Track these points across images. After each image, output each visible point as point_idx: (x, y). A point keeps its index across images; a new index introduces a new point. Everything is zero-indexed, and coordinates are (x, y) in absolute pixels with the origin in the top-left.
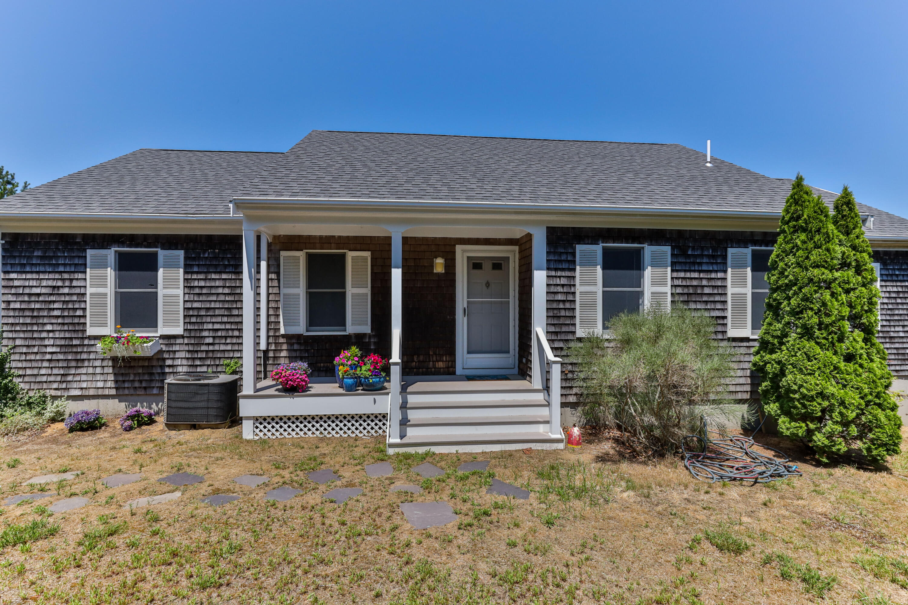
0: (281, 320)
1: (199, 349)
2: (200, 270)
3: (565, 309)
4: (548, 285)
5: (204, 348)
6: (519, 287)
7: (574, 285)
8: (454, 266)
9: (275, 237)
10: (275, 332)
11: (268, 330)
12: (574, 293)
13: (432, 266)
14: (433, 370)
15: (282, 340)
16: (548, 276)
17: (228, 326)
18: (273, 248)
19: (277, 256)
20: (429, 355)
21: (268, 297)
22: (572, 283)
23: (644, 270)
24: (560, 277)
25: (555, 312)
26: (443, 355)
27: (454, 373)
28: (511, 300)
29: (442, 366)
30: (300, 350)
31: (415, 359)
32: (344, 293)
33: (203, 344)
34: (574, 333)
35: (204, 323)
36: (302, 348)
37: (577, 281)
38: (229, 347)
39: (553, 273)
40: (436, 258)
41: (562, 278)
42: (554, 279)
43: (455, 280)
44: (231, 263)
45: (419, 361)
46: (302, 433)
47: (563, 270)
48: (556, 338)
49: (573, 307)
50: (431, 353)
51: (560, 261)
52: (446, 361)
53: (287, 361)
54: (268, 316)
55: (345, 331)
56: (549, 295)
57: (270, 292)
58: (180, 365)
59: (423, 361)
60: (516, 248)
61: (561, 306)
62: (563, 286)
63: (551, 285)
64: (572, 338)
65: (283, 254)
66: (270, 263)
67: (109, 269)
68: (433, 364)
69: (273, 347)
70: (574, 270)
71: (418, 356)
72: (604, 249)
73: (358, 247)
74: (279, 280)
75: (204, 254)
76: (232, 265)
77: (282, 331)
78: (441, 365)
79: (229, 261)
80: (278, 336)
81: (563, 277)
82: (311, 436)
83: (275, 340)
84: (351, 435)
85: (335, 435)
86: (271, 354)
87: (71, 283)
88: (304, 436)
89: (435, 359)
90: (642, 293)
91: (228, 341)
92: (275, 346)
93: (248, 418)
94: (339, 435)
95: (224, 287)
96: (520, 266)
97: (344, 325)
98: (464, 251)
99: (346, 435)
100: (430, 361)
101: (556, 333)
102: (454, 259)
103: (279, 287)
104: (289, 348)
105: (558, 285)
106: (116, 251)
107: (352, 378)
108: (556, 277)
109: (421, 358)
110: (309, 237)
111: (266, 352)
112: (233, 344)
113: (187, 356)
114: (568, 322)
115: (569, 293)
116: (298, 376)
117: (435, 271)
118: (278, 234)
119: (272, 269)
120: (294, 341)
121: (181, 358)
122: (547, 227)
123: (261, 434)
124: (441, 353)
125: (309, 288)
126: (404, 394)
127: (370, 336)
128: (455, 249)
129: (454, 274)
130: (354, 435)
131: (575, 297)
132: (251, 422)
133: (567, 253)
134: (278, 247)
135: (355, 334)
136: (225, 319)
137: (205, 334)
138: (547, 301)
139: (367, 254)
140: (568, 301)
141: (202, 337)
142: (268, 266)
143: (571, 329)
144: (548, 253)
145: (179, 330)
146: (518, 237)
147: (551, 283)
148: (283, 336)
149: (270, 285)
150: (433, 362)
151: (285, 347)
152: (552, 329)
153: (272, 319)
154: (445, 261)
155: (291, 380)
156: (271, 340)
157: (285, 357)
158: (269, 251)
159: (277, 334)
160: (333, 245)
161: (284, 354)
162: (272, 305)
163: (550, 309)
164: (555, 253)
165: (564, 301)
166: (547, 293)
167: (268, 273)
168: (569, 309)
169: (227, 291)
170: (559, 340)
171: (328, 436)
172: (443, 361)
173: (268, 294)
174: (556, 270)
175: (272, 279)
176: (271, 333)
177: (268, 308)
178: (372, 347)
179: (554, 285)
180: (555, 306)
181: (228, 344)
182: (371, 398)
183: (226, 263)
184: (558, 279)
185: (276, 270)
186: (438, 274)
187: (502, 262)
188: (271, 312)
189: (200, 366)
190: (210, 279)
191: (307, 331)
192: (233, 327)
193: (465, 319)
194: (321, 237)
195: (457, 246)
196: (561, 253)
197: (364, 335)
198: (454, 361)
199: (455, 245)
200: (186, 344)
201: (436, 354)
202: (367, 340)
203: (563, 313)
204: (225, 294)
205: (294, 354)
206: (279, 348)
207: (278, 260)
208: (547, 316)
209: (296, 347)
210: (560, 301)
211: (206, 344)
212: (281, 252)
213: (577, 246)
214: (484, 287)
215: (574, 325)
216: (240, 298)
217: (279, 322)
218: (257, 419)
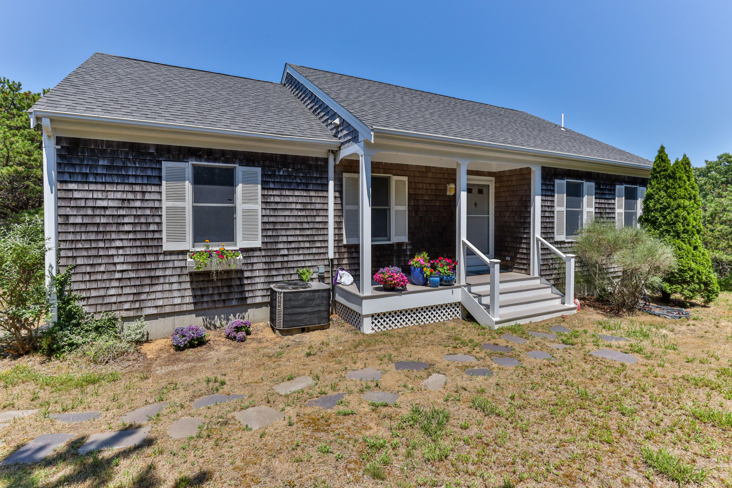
0: (344, 232)
1: (275, 260)
2: (276, 187)
5: (279, 259)
6: (496, 207)
7: (554, 207)
10: (339, 243)
11: (334, 241)
12: (553, 212)
13: (445, 190)
15: (343, 250)
17: (300, 239)
18: (337, 169)
19: (341, 177)
21: (334, 212)
22: (553, 205)
23: (583, 197)
25: (545, 224)
28: (490, 216)
30: (357, 258)
32: (389, 210)
33: (278, 255)
34: (553, 238)
35: (279, 236)
37: (556, 204)
38: (301, 258)
40: (448, 184)
41: (548, 202)
42: (545, 202)
44: (303, 181)
47: (549, 196)
49: (553, 221)
51: (547, 190)
54: (335, 229)
55: (390, 241)
57: (335, 208)
58: (258, 277)
60: (493, 179)
61: (548, 220)
62: (548, 206)
63: (543, 206)
64: (553, 242)
65: (345, 175)
66: (337, 183)
67: (187, 182)
69: (337, 256)
70: (553, 196)
72: (567, 182)
73: (399, 172)
74: (342, 198)
75: (279, 171)
76: (304, 183)
77: (345, 242)
79: (300, 179)
80: (342, 246)
81: (549, 200)
82: (411, 325)
83: (339, 250)
86: (336, 262)
87: (144, 196)
88: (405, 326)
90: (582, 212)
91: (301, 252)
92: (339, 255)
93: (367, 316)
94: (428, 322)
95: (296, 203)
97: (389, 236)
99: (433, 322)
103: (342, 204)
104: (350, 256)
106: (193, 165)
108: (545, 200)
111: (333, 260)
112: (304, 254)
113: (264, 268)
114: (551, 231)
115: (551, 211)
117: (448, 194)
119: (336, 188)
120: (353, 250)
121: (259, 270)
122: (542, 167)
123: (376, 328)
124: (451, 256)
127: (407, 244)
131: (554, 214)
132: (370, 319)
133: (551, 185)
134: (342, 170)
135: (397, 243)
136: (298, 232)
137: (280, 246)
138: (541, 217)
139: (405, 179)
140: (551, 217)
141: (277, 249)
142: (335, 185)
143: (552, 236)
145: (258, 244)
147: (543, 204)
148: (345, 246)
149: (335, 202)
151: (346, 255)
153: (338, 232)
156: (337, 250)
157: (346, 264)
158: (336, 172)
159: (340, 245)
160: (381, 170)
161: (345, 261)
162: (336, 219)
165: (549, 217)
166: (542, 211)
167: (334, 191)
168: (551, 222)
169: (299, 206)
171: (421, 324)
173: (334, 210)
174: (546, 196)
175: (336, 197)
176: (337, 244)
178: (408, 253)
179: (545, 206)
181: (300, 254)
182: (451, 290)
183: (299, 181)
185: (339, 190)
186: (449, 196)
187: (485, 188)
189: (276, 275)
190: (284, 196)
192: (305, 239)
196: (547, 184)
197: (403, 243)
200: (263, 256)
202: (405, 248)
203: (549, 225)
204: (297, 209)
205: (353, 261)
206: (342, 257)
207: (342, 180)
209: (354, 255)
210: (547, 217)
211: (281, 255)
212: (344, 174)
213: (556, 180)
214: (474, 206)
215: (553, 233)
216: (310, 213)
217: (342, 234)
218: (373, 316)
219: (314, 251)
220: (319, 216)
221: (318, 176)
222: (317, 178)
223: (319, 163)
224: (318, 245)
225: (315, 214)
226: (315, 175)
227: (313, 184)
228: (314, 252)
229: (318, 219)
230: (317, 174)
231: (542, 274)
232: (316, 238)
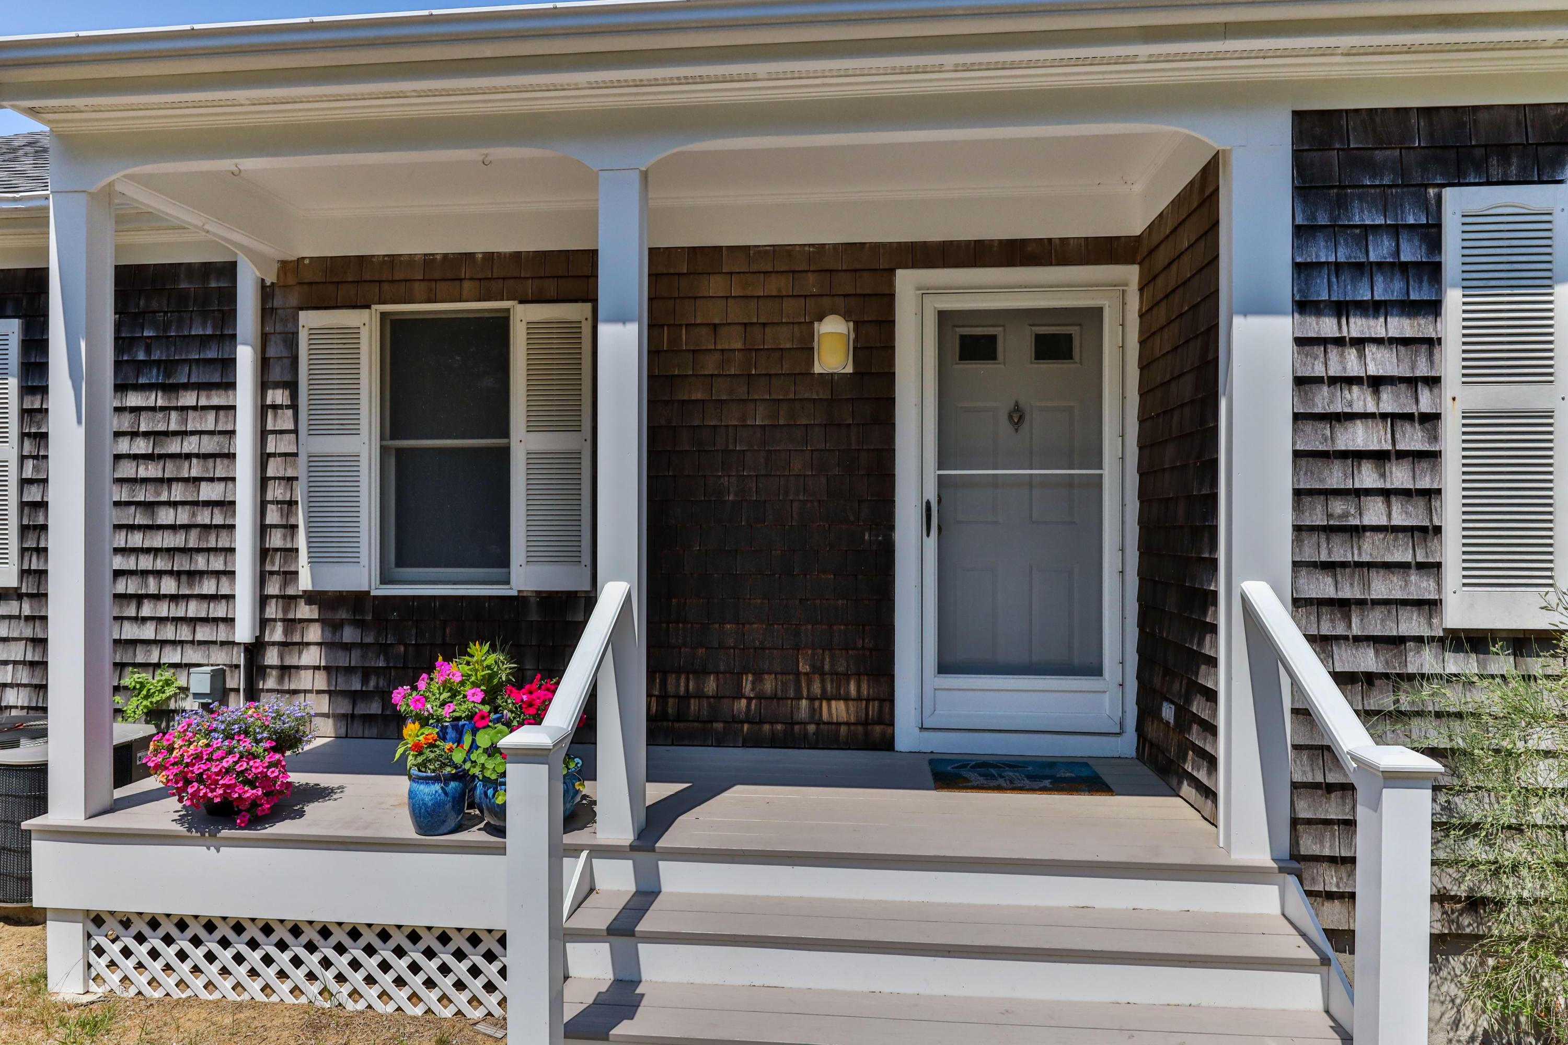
0: (301, 541)
3: (1386, 494)
4: (1300, 381)
6: (1142, 421)
7: (1434, 382)
8: (888, 349)
9: (285, 266)
10: (285, 585)
11: (263, 578)
12: (1431, 420)
13: (807, 350)
14: (811, 728)
15: (304, 611)
16: (1300, 342)
17: (146, 563)
18: (278, 302)
19: (290, 328)
20: (798, 674)
21: (264, 467)
22: (1422, 370)
24: (1359, 343)
25: (1338, 506)
26: (847, 676)
27: (888, 744)
28: (1109, 472)
29: (843, 717)
30: (361, 645)
31: (747, 688)
32: (504, 454)
34: (1431, 606)
36: (369, 639)
37: (1450, 362)
38: (148, 632)
39: (1327, 326)
40: (820, 319)
41: (1370, 350)
42: (1333, 352)
43: (893, 400)
44: (156, 356)
45: (760, 697)
46: (255, 987)
47: (1376, 308)
48: (1340, 630)
49: (1425, 483)
50: (804, 667)
51: (1361, 269)
52: (859, 699)
53: (321, 681)
54: (263, 529)
55: (507, 582)
56: (1308, 427)
57: (270, 449)
58: (11, 685)
59: (774, 697)
60: (1131, 273)
61: (1368, 478)
62: (1376, 383)
63: (1318, 380)
64: (1426, 632)
65: (309, 320)
66: (271, 352)
68: (812, 711)
69: (277, 634)
70: (1434, 308)
71: (758, 677)
73: (551, 287)
74: (294, 407)
76: (158, 363)
77: (305, 582)
78: (838, 710)
79: (148, 351)
80: (294, 598)
81: (1378, 341)
82: (290, 1000)
83: (286, 610)
84: (437, 1008)
85: (379, 1006)
86: (272, 657)
88: (261, 997)
89: (816, 688)
91: (147, 610)
92: (286, 632)
93: (66, 915)
94: (390, 1008)
95: (134, 434)
96: (1142, 343)
97: (504, 561)
98: (925, 292)
99: (419, 1011)
100: (800, 698)
101: (1343, 606)
102: (887, 324)
103: (296, 432)
104: (329, 638)
105: (1350, 381)
108: (1339, 342)
109: (769, 684)
110: (392, 261)
111: (254, 650)
112: (160, 620)
113: (29, 657)
114: (1402, 554)
115: (1409, 417)
117: (817, 369)
118: (292, 256)
119: (276, 374)
120: (343, 615)
121: (15, 663)
122: (1298, 115)
123: (114, 979)
124: (841, 669)
125: (393, 437)
126: (642, 856)
128: (892, 285)
129: (890, 377)
130: (447, 1013)
131: (1434, 437)
132: (77, 929)
133: (1395, 230)
134: (293, 301)
135: (538, 593)
136: (136, 540)
138: (1297, 454)
139: (581, 313)
140: (1402, 455)
142: (264, 363)
143: (1419, 586)
144: (1302, 233)
146: (1137, 227)
147: (1319, 370)
148: (311, 597)
149: (270, 426)
150: (811, 699)
151: (314, 633)
152: (1323, 587)
153: (276, 540)
154: (856, 330)
156: (272, 611)
157: (317, 668)
158: (267, 312)
159: (290, 591)
160: (467, 285)
161: (311, 656)
162: (276, 492)
163: (1311, 492)
164: (1334, 231)
165: (1380, 457)
166: (1297, 417)
167: (264, 385)
168: (1406, 493)
169: (142, 446)
170: (1357, 639)
171: (350, 1006)
172: (847, 699)
173: (264, 458)
174: (1341, 309)
175: (275, 407)
176: (273, 589)
177: (263, 505)
179: (1333, 381)
180: (1335, 477)
181: (145, 620)
183: (141, 356)
184: (1352, 354)
185: (288, 378)
186: (829, 379)
187: (1073, 330)
188: (273, 516)
191: (385, 579)
192: (161, 564)
193: (931, 543)
194: (428, 260)
195: (900, 273)
196: (1365, 227)
197: (571, 596)
198: (889, 699)
199: (892, 271)
200: (27, 618)
201: (822, 674)
202: (578, 616)
203: (1375, 513)
204: (136, 457)
205: (343, 660)
206: (296, 638)
207: (291, 340)
208: (1298, 529)
209: (349, 635)
210: (1358, 456)
212: (302, 314)
213: (1449, 193)
214: (1005, 426)
215: (1434, 568)
216: (179, 468)
217: (297, 550)
218: (98, 920)
219: (194, 609)
220: (211, 480)
221: (209, 331)
222: (204, 341)
223: (213, 284)
224: (208, 587)
225: (194, 473)
226: (197, 331)
227: (190, 362)
228: (191, 614)
229: (208, 492)
230: (204, 327)
232: (200, 563)
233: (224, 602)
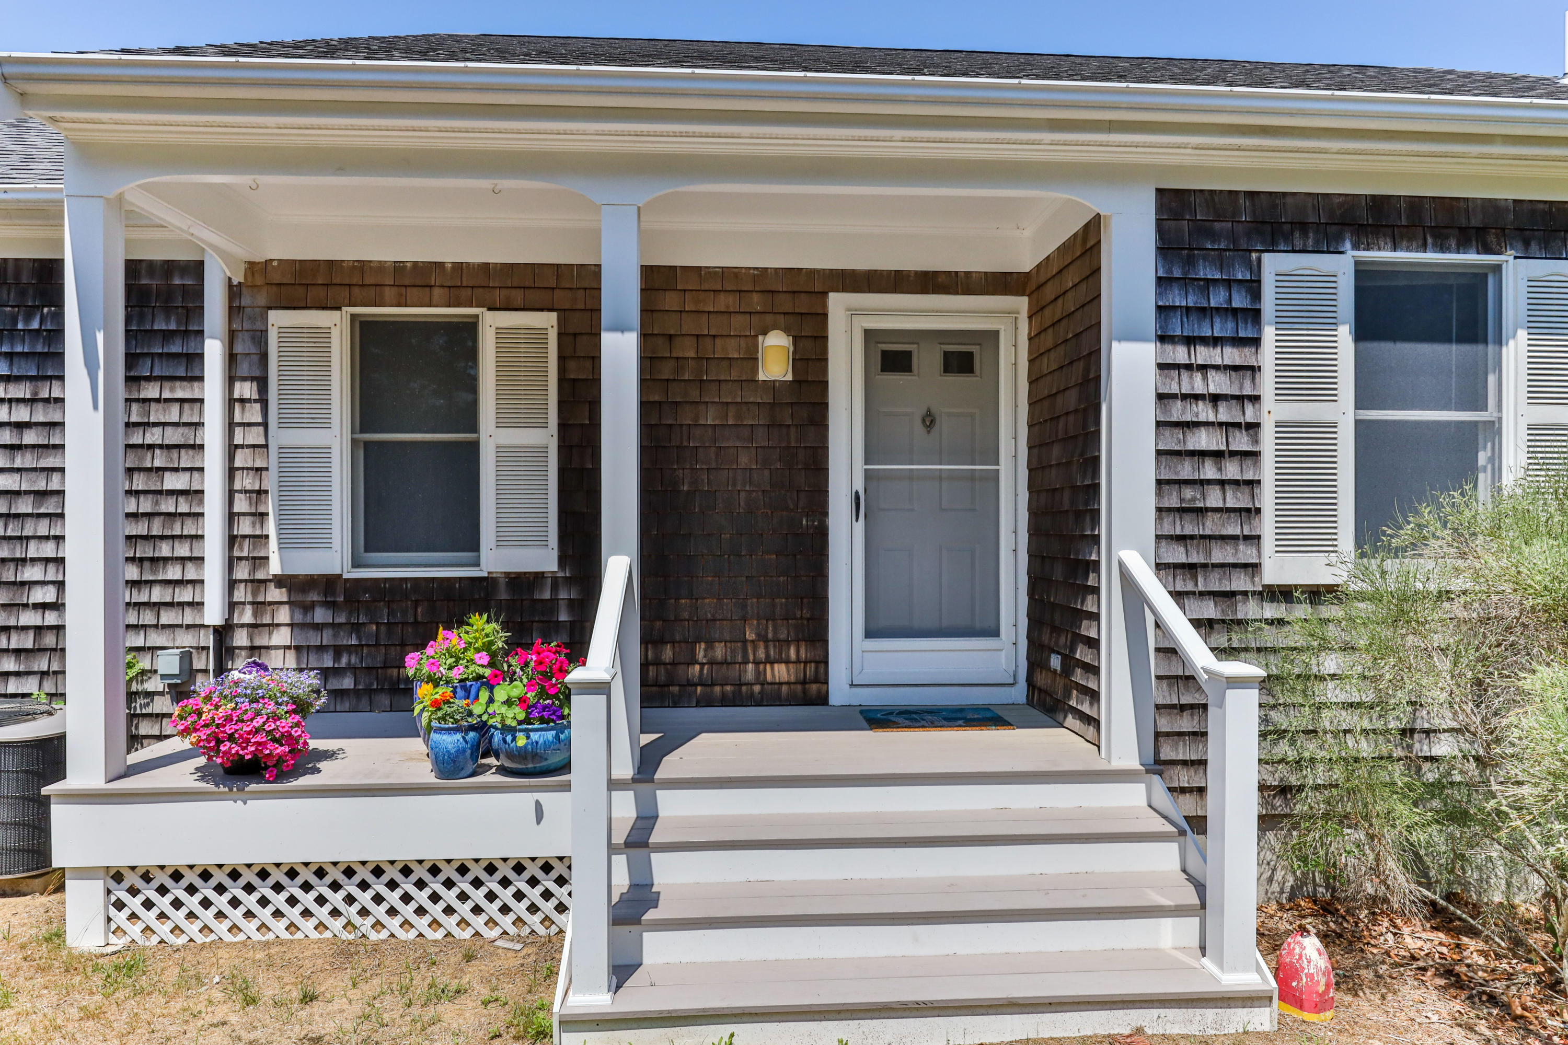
0: (271, 528)
1: (12, 622)
2: (15, 372)
3: (1222, 483)
4: (1160, 397)
5: (29, 618)
6: (1031, 426)
7: (1255, 399)
8: (822, 360)
9: (252, 267)
10: (254, 569)
11: (231, 563)
12: (1254, 427)
13: (752, 359)
14: (757, 688)
15: (275, 594)
16: (1161, 366)
18: (246, 301)
19: (259, 326)
20: (745, 641)
21: (231, 458)
22: (1248, 391)
23: (1499, 342)
24: (1203, 368)
25: (1188, 493)
26: (788, 642)
27: (823, 700)
28: (1005, 467)
29: (785, 678)
30: (333, 625)
31: (700, 655)
32: (474, 446)
33: (26, 606)
34: (1253, 568)
35: (28, 538)
36: (342, 619)
37: (1267, 384)
39: (1180, 354)
40: (765, 333)
41: (1211, 374)
42: (1185, 375)
43: (826, 405)
45: (712, 663)
46: (279, 927)
47: (1215, 341)
48: (1190, 587)
49: (1249, 476)
50: (750, 635)
51: (1204, 312)
52: (798, 661)
53: (291, 660)
54: (231, 517)
55: (478, 564)
56: (1167, 432)
57: (238, 440)
59: (725, 662)
60: (1022, 303)
61: (1209, 471)
62: (1215, 399)
63: (1174, 396)
64: (1249, 588)
65: (278, 319)
66: (239, 348)
68: (758, 673)
69: (247, 616)
70: (1255, 342)
71: (710, 644)
72: (1362, 272)
73: (518, 297)
74: (263, 401)
75: (28, 318)
77: (275, 567)
78: (780, 672)
80: (264, 581)
81: (1216, 367)
82: (314, 935)
83: (255, 593)
84: (456, 932)
85: (401, 934)
86: (241, 639)
88: (285, 935)
89: (761, 654)
90: (1494, 429)
92: (255, 614)
93: (85, 873)
94: (412, 934)
96: (1031, 361)
97: (474, 546)
98: (853, 312)
99: (439, 935)
100: (748, 662)
101: (1191, 568)
102: (821, 339)
103: (265, 425)
104: (299, 618)
105: (1197, 397)
107: (457, 730)
108: (1188, 367)
109: (719, 651)
110: (362, 266)
111: (223, 632)
114: (1233, 529)
115: (1237, 425)
116: (258, 722)
117: (761, 376)
118: (259, 258)
119: (244, 368)
120: (314, 597)
122: (1160, 192)
123: (135, 930)
124: (783, 636)
125: (362, 431)
126: (644, 787)
127: (556, 583)
128: (825, 305)
129: (824, 385)
130: (467, 934)
131: (1256, 441)
132: (98, 886)
133: (1228, 283)
134: (262, 300)
135: (507, 574)
137: (32, 573)
138: (1159, 453)
139: (547, 321)
140: (1233, 454)
141: (23, 584)
142: (232, 358)
143: (1246, 554)
144: (1162, 282)
146: (1026, 265)
147: (1174, 389)
148: (280, 581)
149: (238, 418)
150: (757, 663)
151: (283, 615)
152: (1177, 555)
153: (245, 527)
154: (795, 343)
155: (231, 738)
156: (240, 594)
157: (289, 647)
158: (234, 310)
159: (260, 575)
160: (437, 292)
161: (282, 637)
162: (245, 481)
163: (1169, 482)
164: (1185, 282)
165: (1217, 455)
166: (1159, 424)
167: (231, 380)
168: (1236, 483)
170: (1202, 594)
171: (374, 936)
172: (787, 662)
173: (232, 449)
174: (1190, 341)
175: (242, 401)
176: (242, 572)
177: (231, 494)
178: (563, 617)
179: (1185, 397)
180: (1186, 470)
182: (528, 799)
184: (1198, 377)
185: (257, 373)
186: (771, 385)
187: (974, 349)
188: (241, 505)
189: (18, 674)
190: (47, 401)
191: (356, 564)
193: (860, 526)
194: (398, 267)
195: (832, 295)
196: (1207, 281)
197: (539, 577)
198: (824, 661)
199: (825, 294)
201: (766, 641)
202: (547, 595)
203: (1214, 499)
205: (314, 639)
206: (267, 620)
207: (261, 338)
208: (1159, 510)
209: (320, 615)
210: (1203, 454)
211: (36, 606)
212: (271, 313)
213: (1266, 257)
214: (919, 428)
215: (1255, 539)
216: (142, 459)
217: (267, 537)
218: (118, 877)
219: (157, 594)
220: (176, 470)
221: (173, 326)
222: (168, 336)
223: (177, 281)
224: (173, 572)
225: (157, 464)
226: (160, 325)
227: (152, 355)
228: (154, 599)
229: (172, 482)
230: (168, 320)
231: (1167, 753)
232: (165, 550)
233: (190, 587)
